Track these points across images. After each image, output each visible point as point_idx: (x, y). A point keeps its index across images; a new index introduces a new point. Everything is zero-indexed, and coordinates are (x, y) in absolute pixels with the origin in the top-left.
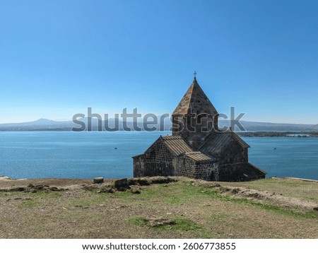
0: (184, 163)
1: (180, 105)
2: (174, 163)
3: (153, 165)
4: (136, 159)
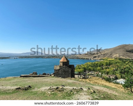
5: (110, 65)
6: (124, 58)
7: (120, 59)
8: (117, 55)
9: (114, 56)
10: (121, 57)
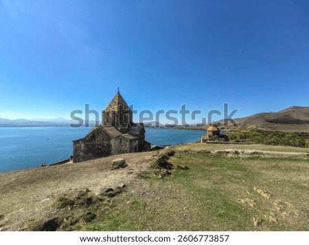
0: (121, 142)
1: (110, 105)
2: (112, 142)
3: (93, 146)
4: (76, 142)
5: (246, 138)
6: (264, 129)
7: (259, 131)
8: (254, 126)
9: (249, 127)
10: (260, 128)
